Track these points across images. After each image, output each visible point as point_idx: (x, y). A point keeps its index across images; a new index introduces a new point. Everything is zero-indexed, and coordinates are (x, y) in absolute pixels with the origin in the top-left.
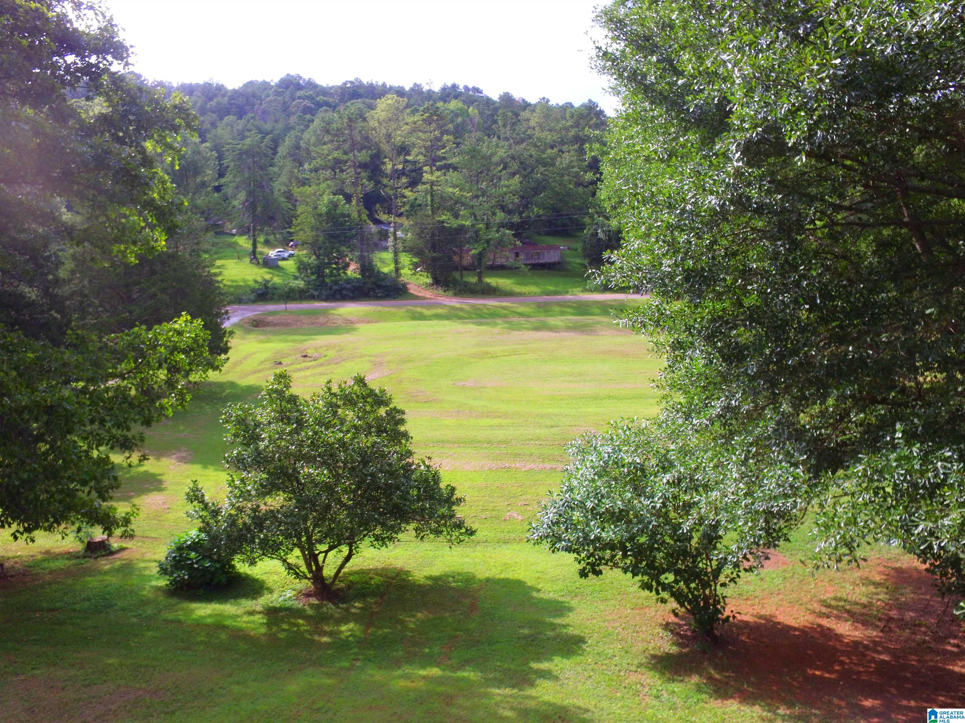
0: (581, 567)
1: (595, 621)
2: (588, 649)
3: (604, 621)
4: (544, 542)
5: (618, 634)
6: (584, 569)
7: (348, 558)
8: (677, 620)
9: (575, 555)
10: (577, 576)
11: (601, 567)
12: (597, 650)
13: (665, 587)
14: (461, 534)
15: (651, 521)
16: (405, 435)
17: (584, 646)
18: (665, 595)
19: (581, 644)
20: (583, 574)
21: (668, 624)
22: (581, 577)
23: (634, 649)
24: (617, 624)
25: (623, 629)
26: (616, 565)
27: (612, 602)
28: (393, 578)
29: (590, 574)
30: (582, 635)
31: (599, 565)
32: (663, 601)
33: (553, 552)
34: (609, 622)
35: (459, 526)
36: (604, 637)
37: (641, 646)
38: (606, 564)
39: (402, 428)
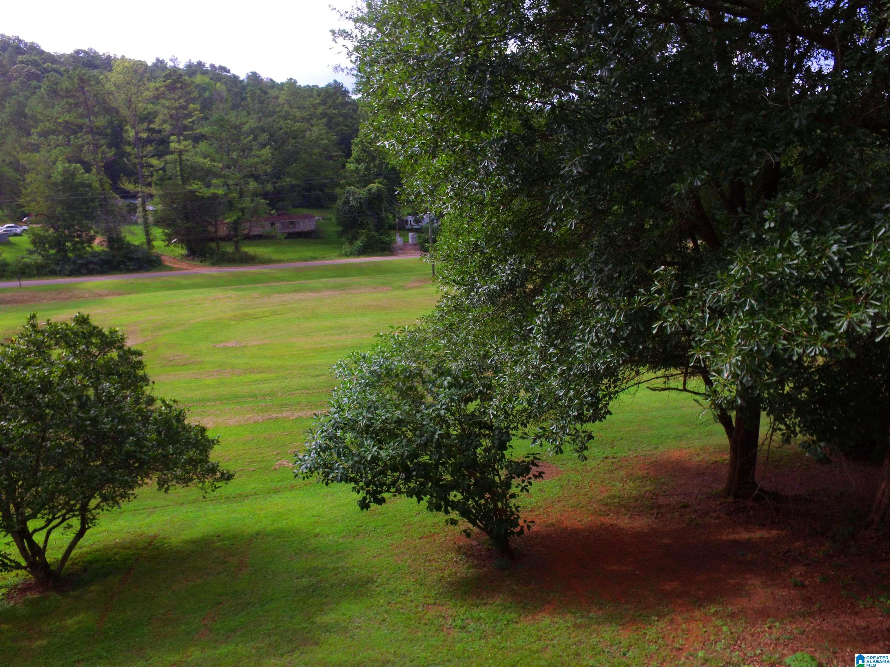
0: (360, 497)
1: (382, 558)
2: (378, 589)
3: (392, 556)
4: (315, 474)
5: (409, 566)
6: (365, 499)
7: (80, 534)
8: (468, 541)
9: (353, 485)
10: (358, 508)
11: (385, 495)
12: (388, 588)
13: (455, 506)
14: (217, 480)
15: (436, 430)
16: (145, 379)
17: (373, 587)
18: (455, 515)
19: (370, 585)
20: (364, 505)
21: (460, 547)
22: (362, 509)
23: (429, 580)
24: (407, 557)
25: (414, 560)
26: (399, 491)
27: (397, 535)
28: (145, 549)
29: (371, 504)
30: (370, 575)
31: (380, 492)
32: (454, 522)
33: (327, 484)
34: (397, 555)
35: (213, 470)
36: (394, 573)
37: (435, 575)
38: (388, 491)
39: (140, 373)
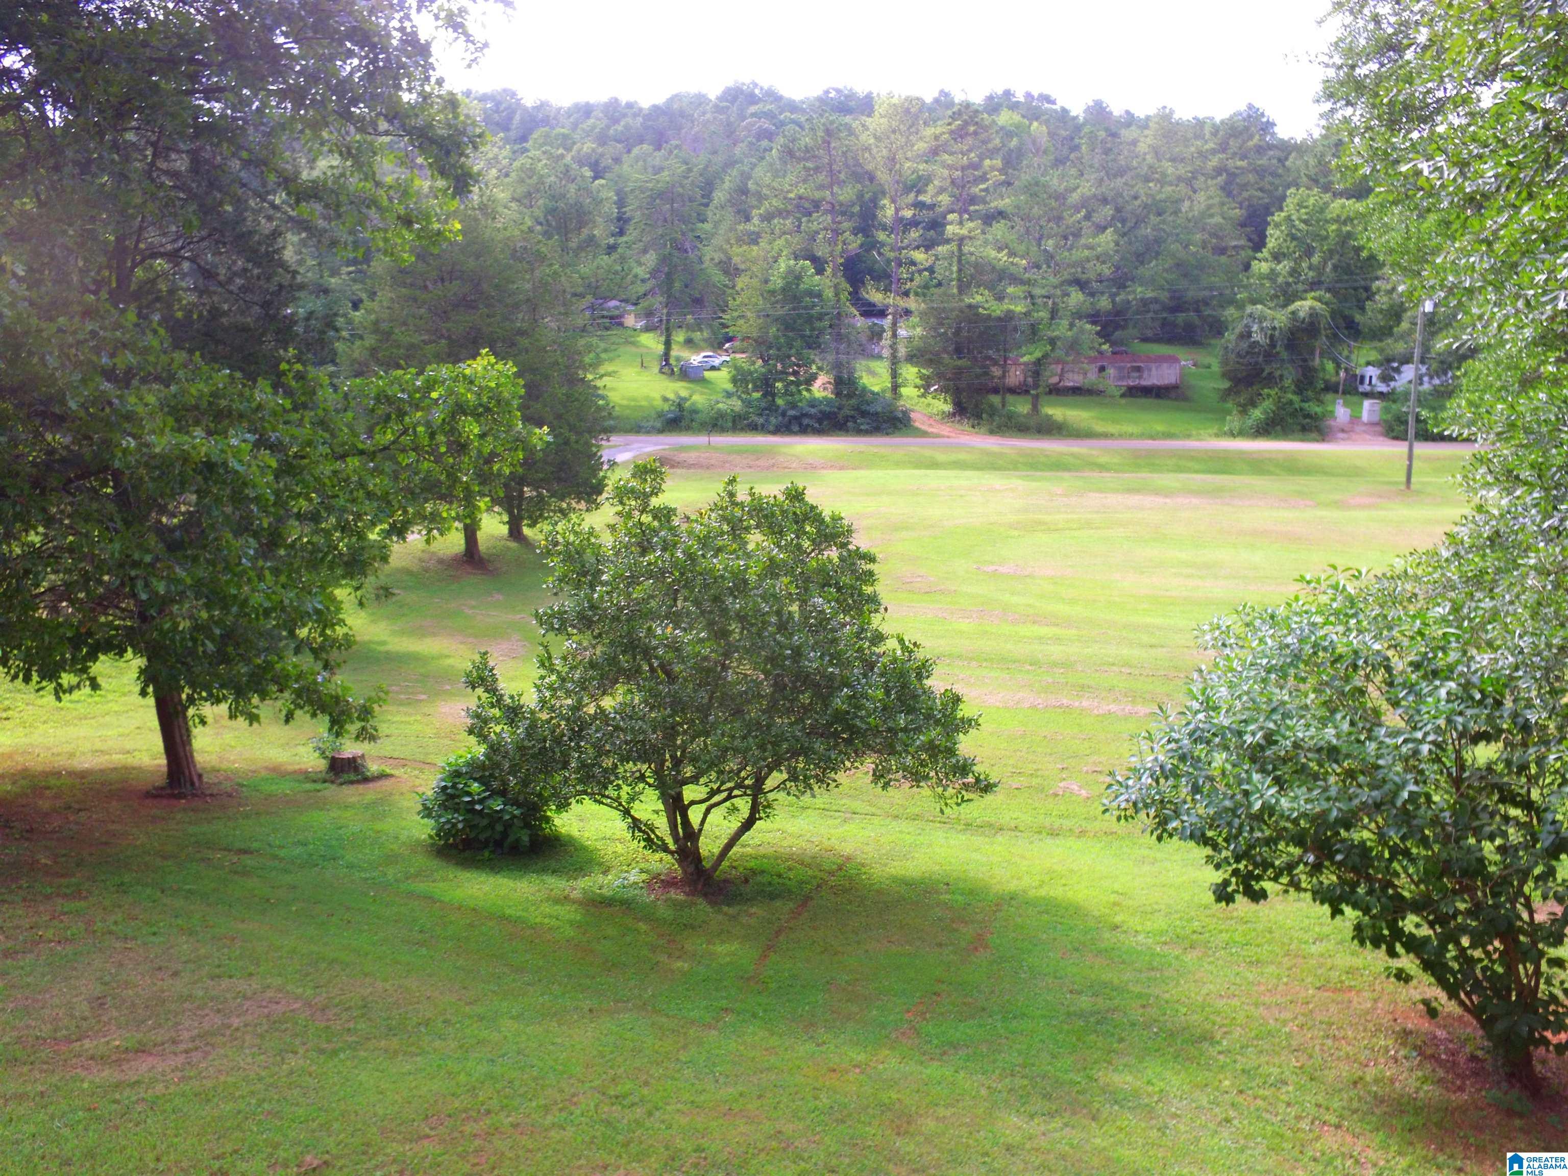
0: (1218, 877)
1: (1235, 1002)
2: (1221, 1058)
3: (1256, 1005)
4: (1142, 815)
5: (1289, 1035)
6: (1226, 883)
7: (748, 825)
8: (1426, 1025)
9: (1208, 851)
10: (1210, 897)
11: (1267, 885)
12: (1242, 1062)
13: (1414, 945)
14: (966, 786)
15: (1405, 783)
16: (873, 600)
17: (1213, 1051)
18: (1408, 962)
19: (1205, 1045)
20: (1223, 895)
21: (1406, 1033)
22: (1219, 899)
23: (1330, 1075)
24: (1287, 1015)
25: (1301, 1027)
26: (1295, 884)
27: (1271, 969)
28: (831, 873)
29: (1239, 897)
30: (1208, 1027)
31: (1259, 878)
32: (1402, 976)
33: (1159, 839)
34: (1268, 1007)
35: (963, 769)
36: (1257, 1037)
37: (1345, 1071)
38: (1275, 879)
39: (868, 590)
